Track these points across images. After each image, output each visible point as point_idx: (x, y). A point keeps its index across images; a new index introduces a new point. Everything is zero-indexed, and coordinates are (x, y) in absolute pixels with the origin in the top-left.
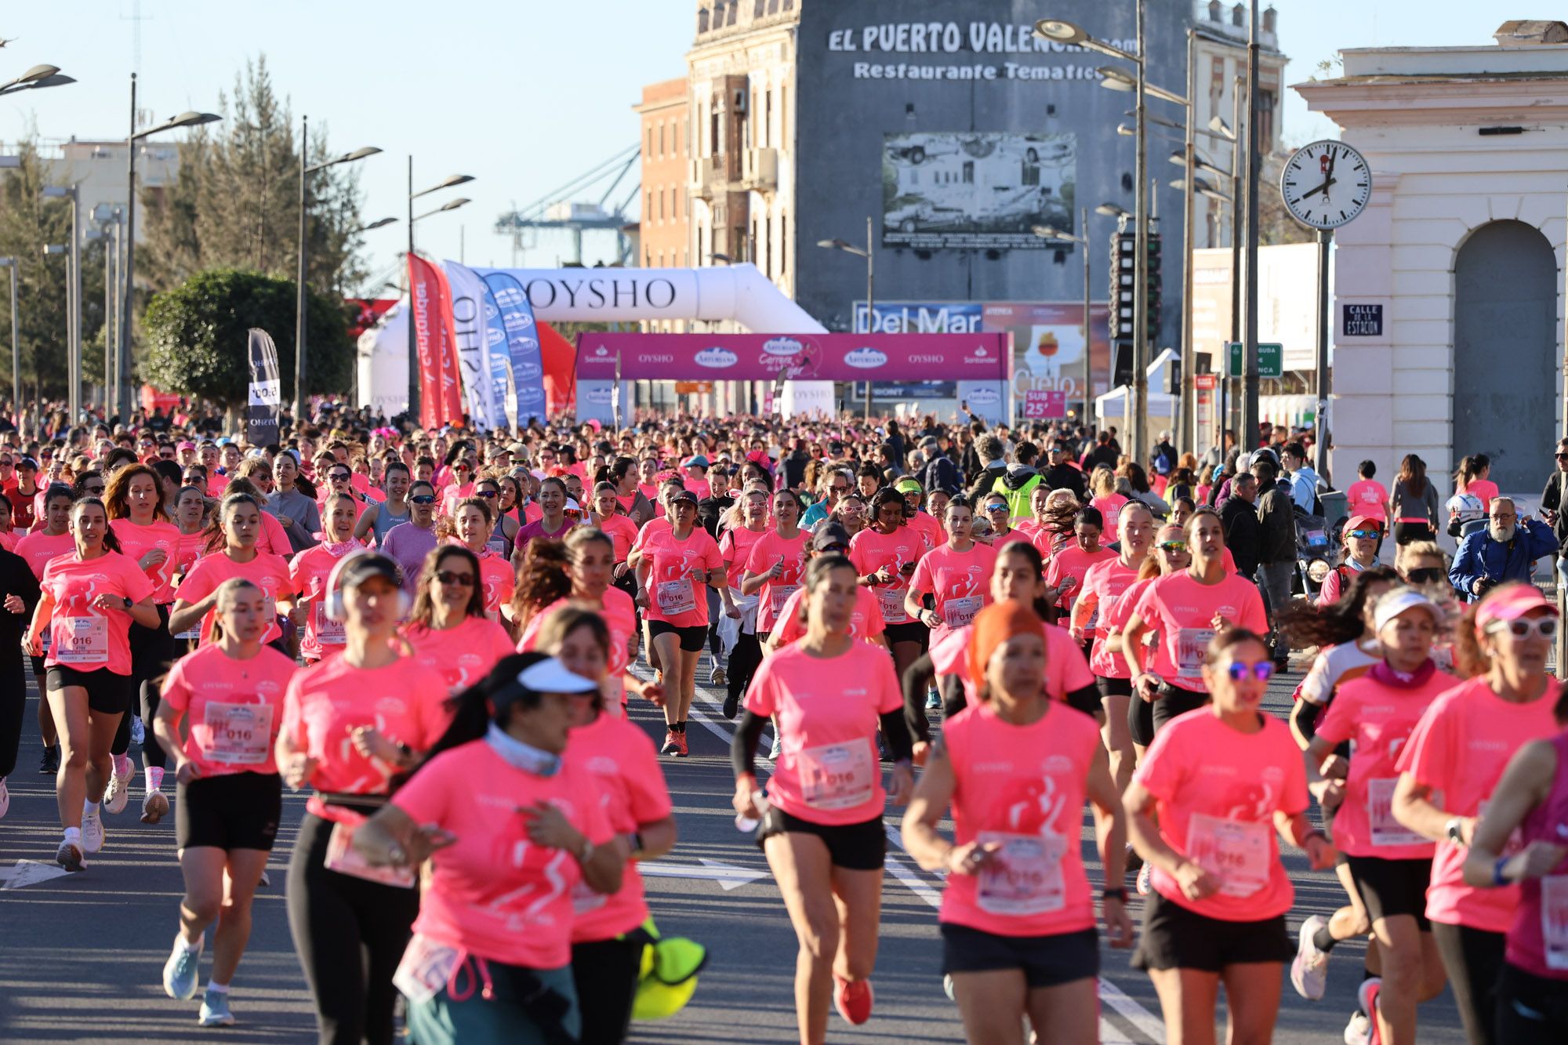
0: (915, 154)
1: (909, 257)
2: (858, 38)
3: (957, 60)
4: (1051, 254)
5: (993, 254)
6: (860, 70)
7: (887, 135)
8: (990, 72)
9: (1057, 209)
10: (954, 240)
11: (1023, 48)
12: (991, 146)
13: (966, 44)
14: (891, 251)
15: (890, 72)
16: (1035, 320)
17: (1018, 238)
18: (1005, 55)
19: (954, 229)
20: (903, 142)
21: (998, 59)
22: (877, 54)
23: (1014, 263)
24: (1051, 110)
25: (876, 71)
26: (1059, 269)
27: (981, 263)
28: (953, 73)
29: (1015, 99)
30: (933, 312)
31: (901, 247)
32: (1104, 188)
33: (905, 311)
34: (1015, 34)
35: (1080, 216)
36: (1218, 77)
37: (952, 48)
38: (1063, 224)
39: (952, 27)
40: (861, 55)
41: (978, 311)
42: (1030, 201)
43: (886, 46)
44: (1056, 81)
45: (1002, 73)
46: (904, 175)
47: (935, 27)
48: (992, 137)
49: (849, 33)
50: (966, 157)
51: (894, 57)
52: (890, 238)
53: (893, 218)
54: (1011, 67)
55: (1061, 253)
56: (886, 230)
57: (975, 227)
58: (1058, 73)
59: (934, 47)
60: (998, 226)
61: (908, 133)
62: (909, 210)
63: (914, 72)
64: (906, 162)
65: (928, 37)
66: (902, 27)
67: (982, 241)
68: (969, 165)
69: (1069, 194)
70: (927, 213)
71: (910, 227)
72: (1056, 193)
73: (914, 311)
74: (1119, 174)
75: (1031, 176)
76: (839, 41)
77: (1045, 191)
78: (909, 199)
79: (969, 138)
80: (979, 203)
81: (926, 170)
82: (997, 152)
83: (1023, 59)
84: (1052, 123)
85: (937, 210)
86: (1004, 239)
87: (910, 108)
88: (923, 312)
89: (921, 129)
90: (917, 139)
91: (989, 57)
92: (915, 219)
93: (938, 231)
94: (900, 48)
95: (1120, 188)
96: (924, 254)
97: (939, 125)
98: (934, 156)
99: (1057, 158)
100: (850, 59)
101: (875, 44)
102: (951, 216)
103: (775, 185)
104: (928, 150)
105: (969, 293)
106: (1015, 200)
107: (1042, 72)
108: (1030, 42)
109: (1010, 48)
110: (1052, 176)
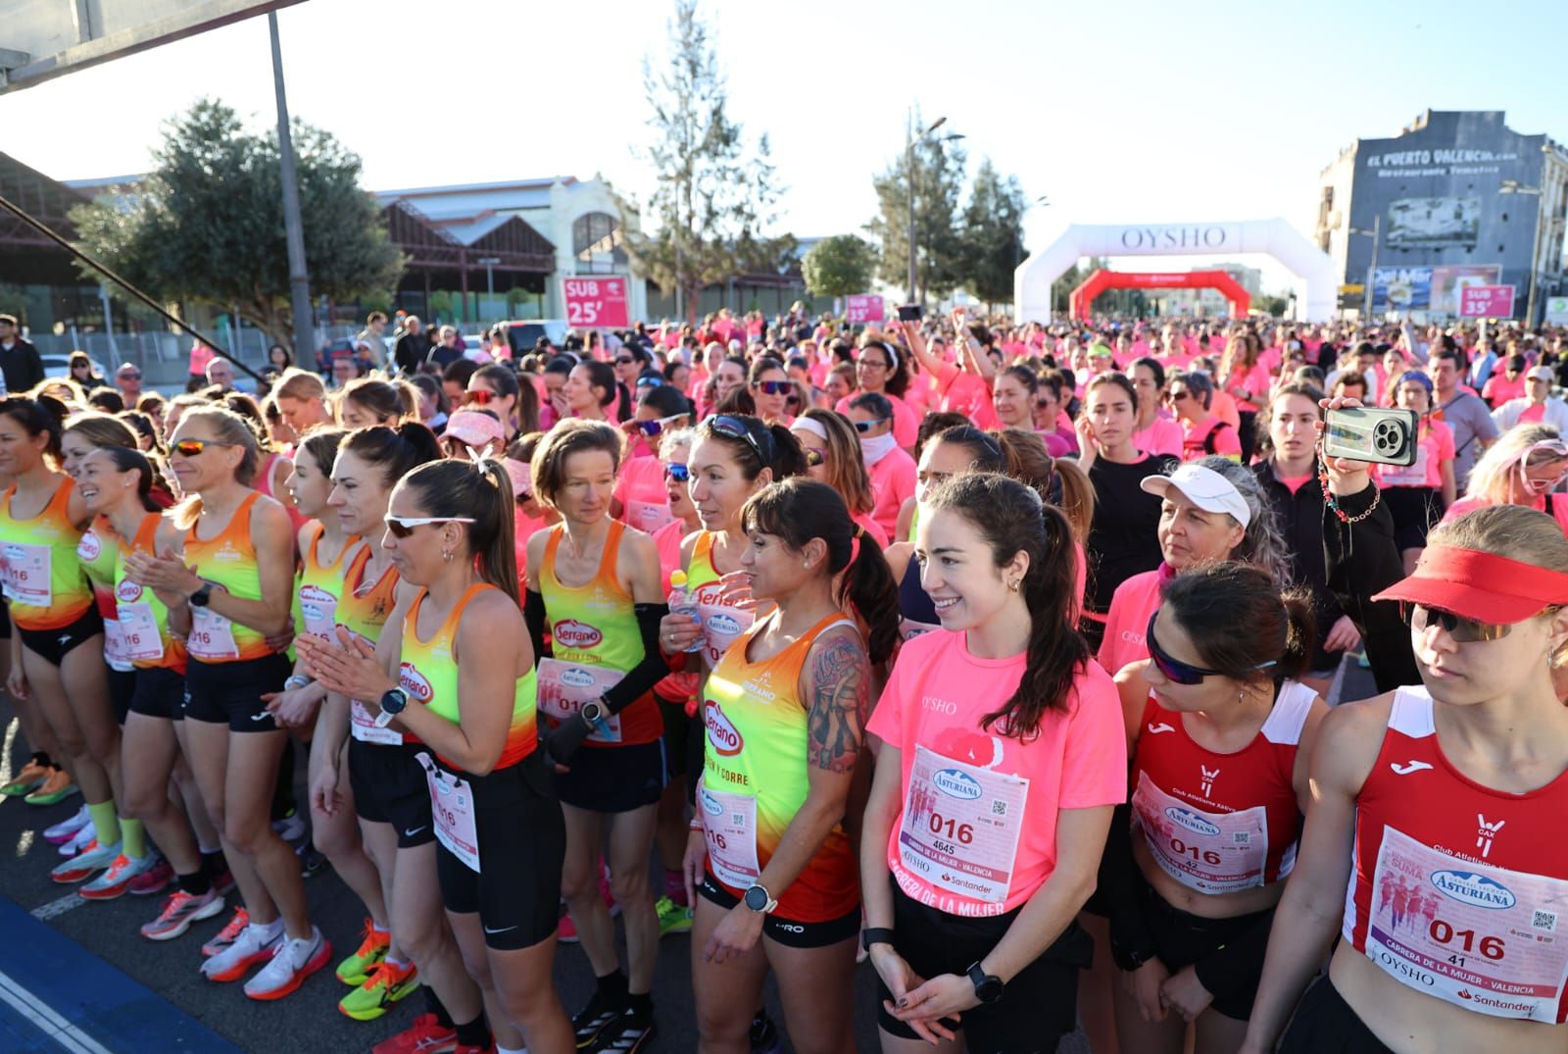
0: (1404, 208)
1: (1398, 253)
2: (1381, 160)
3: (1427, 167)
4: (1464, 250)
5: (1437, 250)
6: (1382, 173)
7: (1393, 200)
8: (1442, 172)
9: (1470, 230)
10: (1420, 244)
11: (1459, 159)
12: (1440, 204)
13: (1432, 160)
14: (1389, 251)
15: (1396, 173)
16: (1458, 274)
17: (1450, 243)
18: (1451, 164)
19: (1419, 239)
20: (1399, 203)
21: (1447, 166)
22: (1390, 166)
23: (1447, 254)
24: (1471, 187)
25: (1389, 173)
26: (1468, 257)
27: (1432, 255)
28: (1426, 173)
29: (1454, 184)
30: (1408, 272)
31: (1395, 248)
32: (1494, 219)
33: (1394, 273)
34: (1456, 156)
35: (1480, 234)
36: (1552, 172)
37: (1426, 161)
38: (1472, 236)
39: (1427, 153)
40: (1382, 167)
41: (1430, 271)
42: (1457, 227)
43: (1394, 162)
44: (1474, 175)
45: (1448, 172)
46: (1398, 217)
47: (1418, 153)
48: (1441, 199)
49: (1377, 158)
50: (1427, 208)
51: (1398, 167)
52: (1391, 244)
53: (1392, 235)
54: (1453, 170)
55: (1470, 249)
56: (1388, 241)
57: (1430, 239)
58: (1476, 170)
59: (1417, 161)
60: (1441, 238)
61: (1400, 198)
62: (1400, 232)
63: (1408, 173)
64: (1399, 213)
65: (1414, 158)
66: (1403, 154)
67: (1433, 244)
68: (1429, 214)
69: (1476, 223)
70: (1408, 234)
71: (1400, 239)
72: (1470, 223)
73: (1398, 271)
74: (1502, 213)
75: (1458, 216)
76: (1374, 161)
77: (1465, 222)
78: (1400, 227)
79: (1429, 200)
80: (1433, 228)
81: (1409, 215)
82: (1442, 208)
83: (1459, 165)
84: (1470, 192)
85: (1413, 231)
86: (1443, 243)
87: (1403, 188)
88: (1403, 273)
89: (1408, 196)
90: (1406, 202)
91: (1442, 165)
92: (1402, 236)
93: (1412, 240)
94: (1401, 163)
95: (1501, 220)
96: (1405, 250)
97: (1416, 194)
98: (1413, 209)
99: (1472, 207)
100: (1376, 169)
101: (1390, 163)
102: (1418, 235)
103: (1340, 225)
104: (1411, 206)
105: (1425, 263)
106: (1451, 225)
107: (1467, 171)
108: (1463, 157)
109: (1453, 161)
110: (1469, 215)
